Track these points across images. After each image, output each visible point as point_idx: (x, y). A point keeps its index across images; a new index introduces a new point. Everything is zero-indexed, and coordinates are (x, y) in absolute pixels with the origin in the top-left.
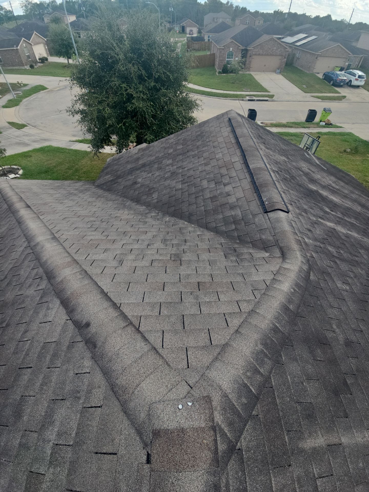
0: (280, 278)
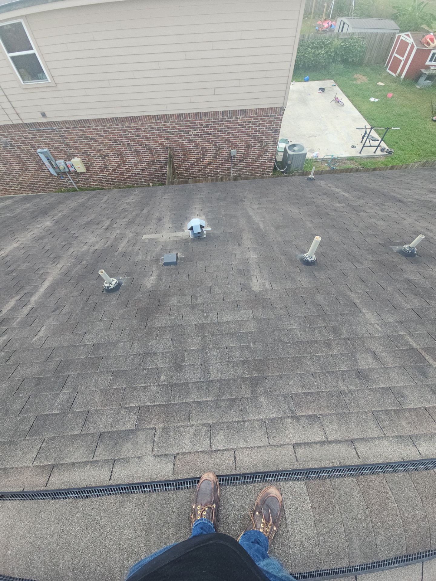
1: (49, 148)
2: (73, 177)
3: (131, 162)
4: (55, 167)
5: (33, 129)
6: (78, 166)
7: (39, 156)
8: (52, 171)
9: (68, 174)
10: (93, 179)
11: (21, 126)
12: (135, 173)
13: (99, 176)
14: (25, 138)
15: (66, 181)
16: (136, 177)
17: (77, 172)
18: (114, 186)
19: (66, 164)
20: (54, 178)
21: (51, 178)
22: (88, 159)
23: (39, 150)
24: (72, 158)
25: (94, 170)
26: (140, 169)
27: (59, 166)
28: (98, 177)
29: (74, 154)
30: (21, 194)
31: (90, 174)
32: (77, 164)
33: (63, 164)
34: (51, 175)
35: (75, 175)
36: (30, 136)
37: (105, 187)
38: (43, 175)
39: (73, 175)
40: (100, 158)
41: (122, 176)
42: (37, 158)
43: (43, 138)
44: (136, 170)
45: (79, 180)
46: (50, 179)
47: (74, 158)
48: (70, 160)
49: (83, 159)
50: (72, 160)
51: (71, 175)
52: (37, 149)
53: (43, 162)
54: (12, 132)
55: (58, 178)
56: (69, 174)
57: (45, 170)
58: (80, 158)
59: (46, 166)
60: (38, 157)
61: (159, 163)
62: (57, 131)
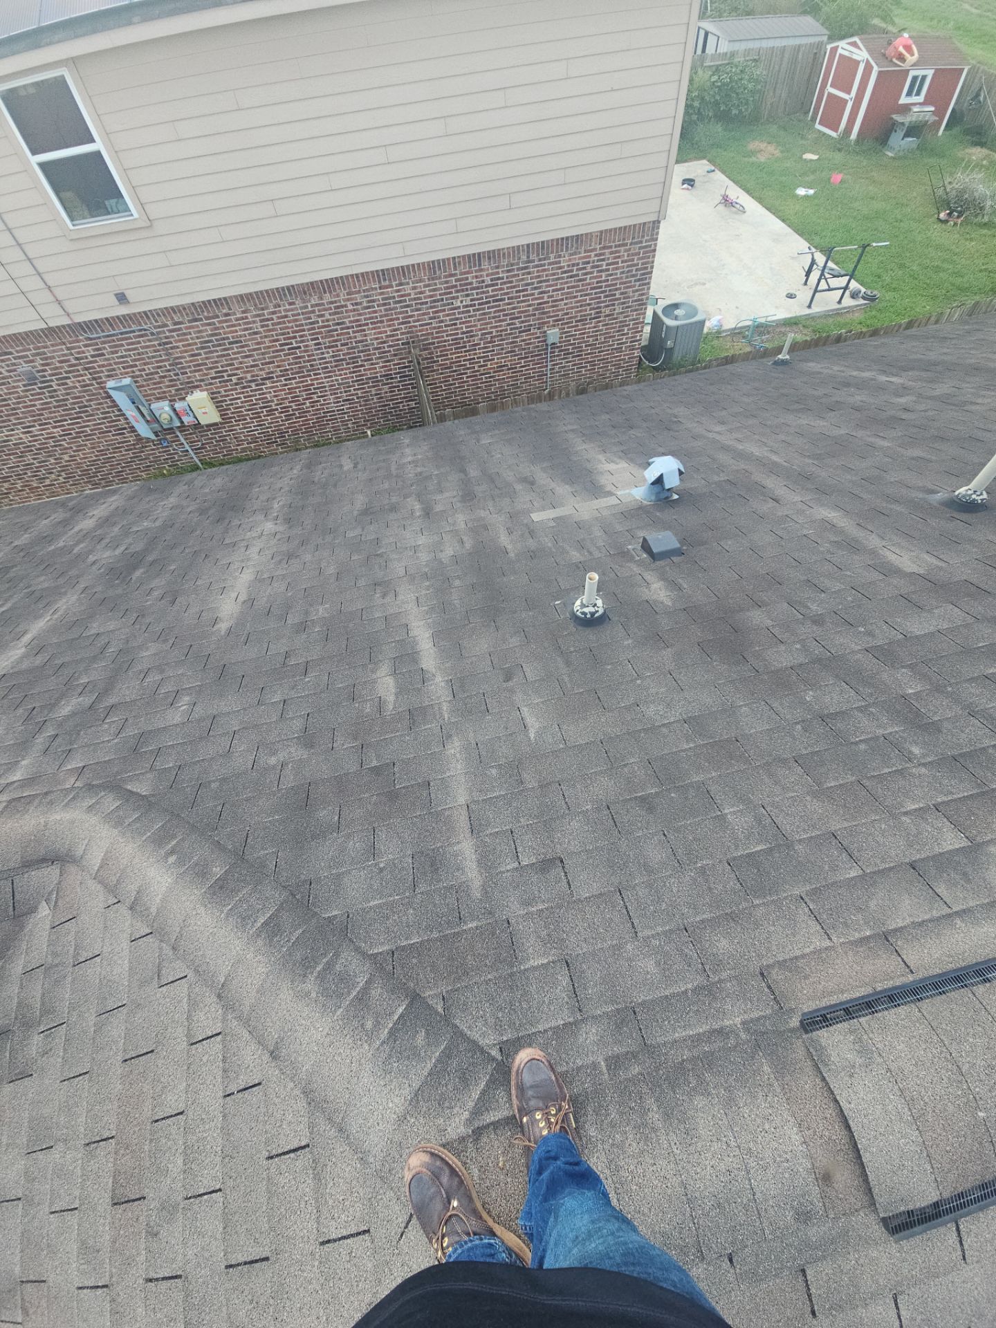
0: (133, 888)
1: (133, 377)
2: (190, 438)
3: (325, 387)
4: (149, 419)
5: (95, 336)
6: (203, 410)
7: (110, 397)
8: (144, 430)
9: (178, 434)
10: (235, 438)
11: (67, 332)
12: (334, 411)
13: (251, 427)
14: (77, 359)
15: (174, 450)
16: (336, 419)
17: (199, 424)
18: (285, 448)
19: (174, 410)
20: (146, 447)
21: (137, 446)
22: (225, 391)
23: (111, 384)
24: (187, 393)
25: (239, 416)
26: (343, 401)
27: (157, 416)
28: (248, 432)
29: (192, 382)
30: (68, 493)
31: (229, 427)
32: (201, 407)
33: (167, 409)
34: (139, 438)
35: (195, 433)
36: (90, 351)
37: (264, 452)
38: (119, 443)
39: (191, 434)
40: (253, 385)
41: (302, 421)
42: (106, 403)
43: (120, 354)
44: (334, 403)
45: (203, 444)
46: (135, 449)
47: (192, 392)
48: (184, 399)
49: (212, 393)
50: (189, 398)
51: (186, 435)
52: (105, 382)
53: (120, 410)
54: (46, 347)
55: (154, 445)
56: (181, 432)
57: (125, 429)
58: (207, 390)
59: (127, 419)
60: (108, 400)
61: (388, 379)
62: (152, 334)
